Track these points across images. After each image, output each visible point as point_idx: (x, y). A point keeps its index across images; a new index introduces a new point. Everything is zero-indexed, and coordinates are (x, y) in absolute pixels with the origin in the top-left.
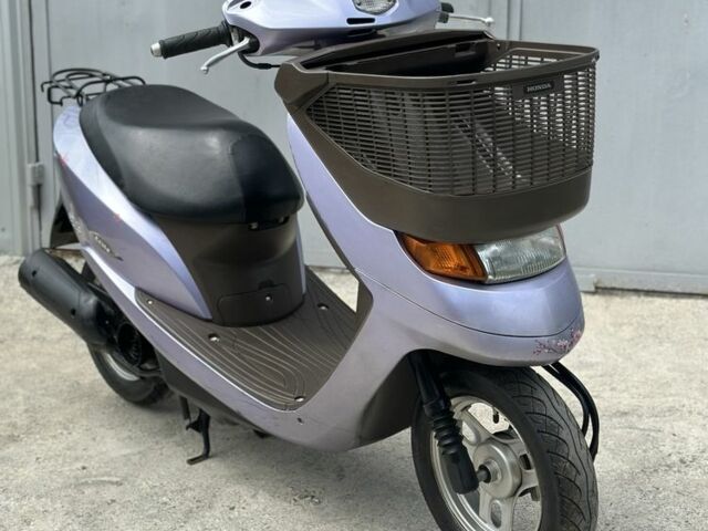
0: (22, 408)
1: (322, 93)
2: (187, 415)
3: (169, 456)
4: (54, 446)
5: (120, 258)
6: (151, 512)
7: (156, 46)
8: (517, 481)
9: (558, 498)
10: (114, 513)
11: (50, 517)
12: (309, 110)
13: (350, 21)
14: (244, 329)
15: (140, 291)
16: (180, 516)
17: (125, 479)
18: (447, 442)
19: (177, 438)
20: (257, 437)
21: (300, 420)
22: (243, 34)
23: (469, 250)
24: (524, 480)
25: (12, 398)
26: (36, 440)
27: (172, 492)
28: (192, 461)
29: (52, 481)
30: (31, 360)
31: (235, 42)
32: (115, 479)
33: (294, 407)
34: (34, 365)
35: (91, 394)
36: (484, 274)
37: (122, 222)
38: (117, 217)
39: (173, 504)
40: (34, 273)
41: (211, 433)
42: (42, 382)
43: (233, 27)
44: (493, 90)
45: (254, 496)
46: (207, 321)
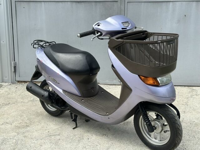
0: (27, 119)
1: (121, 45)
2: (72, 118)
3: (68, 128)
4: (39, 127)
5: (59, 83)
6: (70, 141)
7: (79, 35)
8: (162, 129)
9: (176, 132)
10: (61, 142)
11: (46, 144)
12: (116, 48)
13: (122, 29)
14: (89, 98)
15: (64, 91)
16: (77, 141)
17: (60, 134)
18: (147, 121)
19: (67, 123)
20: (86, 122)
21: (109, 118)
22: (98, 32)
23: (155, 79)
24: (163, 129)
25: (23, 116)
26: (33, 126)
27: (73, 136)
28: (74, 129)
29: (43, 135)
30: (23, 107)
31: (96, 34)
32: (58, 134)
33: (108, 115)
34: (25, 108)
35: (41, 114)
36: (159, 84)
37: (60, 75)
38: (58, 74)
39: (74, 139)
40: (31, 87)
41: (77, 122)
42: (29, 112)
43: (96, 30)
44: (164, 43)
45: (92, 136)
46: (80, 96)
